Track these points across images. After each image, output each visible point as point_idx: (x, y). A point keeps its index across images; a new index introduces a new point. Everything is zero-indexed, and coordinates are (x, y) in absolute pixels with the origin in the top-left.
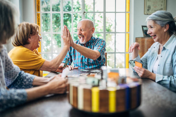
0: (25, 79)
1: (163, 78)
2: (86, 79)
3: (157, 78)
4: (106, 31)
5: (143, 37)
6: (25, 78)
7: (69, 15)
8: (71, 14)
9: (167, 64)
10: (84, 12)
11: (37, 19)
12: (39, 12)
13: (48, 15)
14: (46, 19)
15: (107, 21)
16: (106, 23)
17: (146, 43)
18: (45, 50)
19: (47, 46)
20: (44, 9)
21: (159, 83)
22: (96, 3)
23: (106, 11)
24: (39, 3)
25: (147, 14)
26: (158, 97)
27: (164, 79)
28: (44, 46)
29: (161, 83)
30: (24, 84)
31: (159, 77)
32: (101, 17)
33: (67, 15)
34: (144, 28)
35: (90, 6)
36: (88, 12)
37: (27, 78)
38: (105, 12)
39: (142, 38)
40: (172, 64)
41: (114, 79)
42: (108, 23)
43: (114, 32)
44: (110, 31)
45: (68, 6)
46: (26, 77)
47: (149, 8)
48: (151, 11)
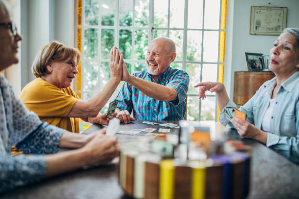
0: (48, 136)
1: (280, 140)
2: (151, 142)
3: (270, 140)
4: (187, 60)
5: (247, 70)
6: (47, 134)
7: (128, 33)
8: (132, 30)
9: (287, 116)
10: (153, 28)
11: (77, 37)
12: (80, 27)
13: (95, 32)
14: (93, 38)
15: (188, 44)
16: (187, 48)
17: (251, 82)
18: (89, 87)
19: (92, 81)
20: (90, 22)
21: (273, 147)
22: (172, 15)
23: (188, 27)
24: (80, 11)
25: (255, 34)
26: (278, 177)
27: (281, 142)
28: (87, 81)
29: (277, 148)
30: (46, 144)
31: (273, 139)
32: (179, 37)
33: (125, 32)
34: (248, 56)
35: (163, 20)
36: (158, 29)
37: (51, 133)
38: (186, 30)
39: (245, 72)
40: (294, 116)
41: (202, 145)
42: (190, 47)
43: (200, 61)
44: (193, 60)
45: (127, 18)
46: (49, 133)
47: (258, 24)
48: (261, 29)
